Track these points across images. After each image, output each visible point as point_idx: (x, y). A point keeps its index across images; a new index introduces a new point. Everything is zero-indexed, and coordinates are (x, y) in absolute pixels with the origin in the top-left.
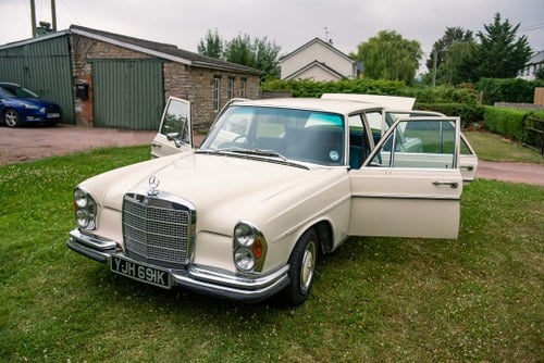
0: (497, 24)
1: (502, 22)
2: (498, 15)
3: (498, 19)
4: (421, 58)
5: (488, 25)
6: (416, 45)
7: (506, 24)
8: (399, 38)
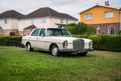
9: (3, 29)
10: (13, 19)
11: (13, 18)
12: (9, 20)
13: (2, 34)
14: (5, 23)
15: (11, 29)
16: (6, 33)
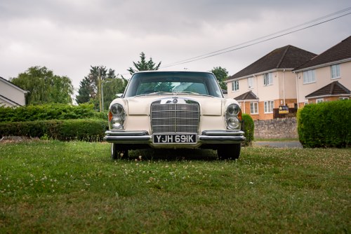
0: (143, 62)
1: (147, 60)
2: (143, 55)
3: (143, 58)
4: (72, 93)
5: (137, 63)
6: (66, 80)
7: (151, 62)
8: (50, 73)
9: (260, 100)
10: (284, 70)
11: (284, 68)
12: (273, 74)
13: (258, 113)
14: (266, 83)
15: (280, 100)
16: (268, 112)
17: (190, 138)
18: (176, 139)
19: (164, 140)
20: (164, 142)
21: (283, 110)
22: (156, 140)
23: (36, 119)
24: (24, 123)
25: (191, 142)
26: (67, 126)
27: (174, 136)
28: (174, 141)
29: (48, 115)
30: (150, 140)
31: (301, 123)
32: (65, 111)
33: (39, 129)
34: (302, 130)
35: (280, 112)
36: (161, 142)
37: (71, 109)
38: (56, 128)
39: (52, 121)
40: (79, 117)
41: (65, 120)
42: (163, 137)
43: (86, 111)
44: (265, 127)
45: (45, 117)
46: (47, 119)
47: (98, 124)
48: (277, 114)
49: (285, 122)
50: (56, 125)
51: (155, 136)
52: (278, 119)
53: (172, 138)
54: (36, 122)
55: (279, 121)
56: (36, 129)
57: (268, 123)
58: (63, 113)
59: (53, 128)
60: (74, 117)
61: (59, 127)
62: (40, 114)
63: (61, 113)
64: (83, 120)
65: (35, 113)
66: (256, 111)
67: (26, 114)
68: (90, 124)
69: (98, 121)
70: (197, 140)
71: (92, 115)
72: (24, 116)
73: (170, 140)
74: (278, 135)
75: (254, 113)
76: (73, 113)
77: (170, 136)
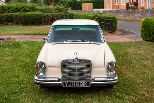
16: (123, 4)
17: (85, 84)
18: (77, 84)
19: (70, 85)
20: (70, 86)
21: (131, 5)
22: (65, 85)
23: (10, 11)
24: (3, 14)
25: (86, 86)
26: (25, 16)
27: (76, 83)
28: (76, 86)
29: (16, 9)
30: (62, 85)
31: (143, 28)
32: (23, 7)
33: (11, 18)
34: (143, 31)
35: (129, 6)
36: (68, 86)
37: (27, 7)
38: (19, 17)
39: (17, 13)
40: (31, 11)
41: (23, 13)
42: (69, 83)
43: (34, 8)
44: (121, 14)
45: (14, 10)
46: (15, 12)
47: (40, 15)
48: (127, 7)
49: (132, 12)
50: (20, 16)
51: (64, 83)
52: (128, 10)
53: (74, 84)
54: (9, 14)
55: (129, 11)
56: (10, 18)
57: (124, 12)
58: (23, 9)
59: (18, 17)
60: (28, 11)
61: (21, 16)
62: (11, 9)
63: (21, 9)
64: (33, 13)
65: (9, 8)
66: (117, 3)
67: (4, 9)
68: (36, 15)
69: (40, 13)
70: (90, 85)
71: (36, 10)
72: (3, 10)
73: (73, 85)
74: (128, 18)
75: (116, 4)
76: (27, 9)
77: (73, 83)
